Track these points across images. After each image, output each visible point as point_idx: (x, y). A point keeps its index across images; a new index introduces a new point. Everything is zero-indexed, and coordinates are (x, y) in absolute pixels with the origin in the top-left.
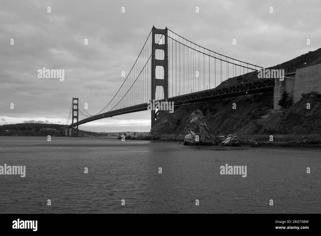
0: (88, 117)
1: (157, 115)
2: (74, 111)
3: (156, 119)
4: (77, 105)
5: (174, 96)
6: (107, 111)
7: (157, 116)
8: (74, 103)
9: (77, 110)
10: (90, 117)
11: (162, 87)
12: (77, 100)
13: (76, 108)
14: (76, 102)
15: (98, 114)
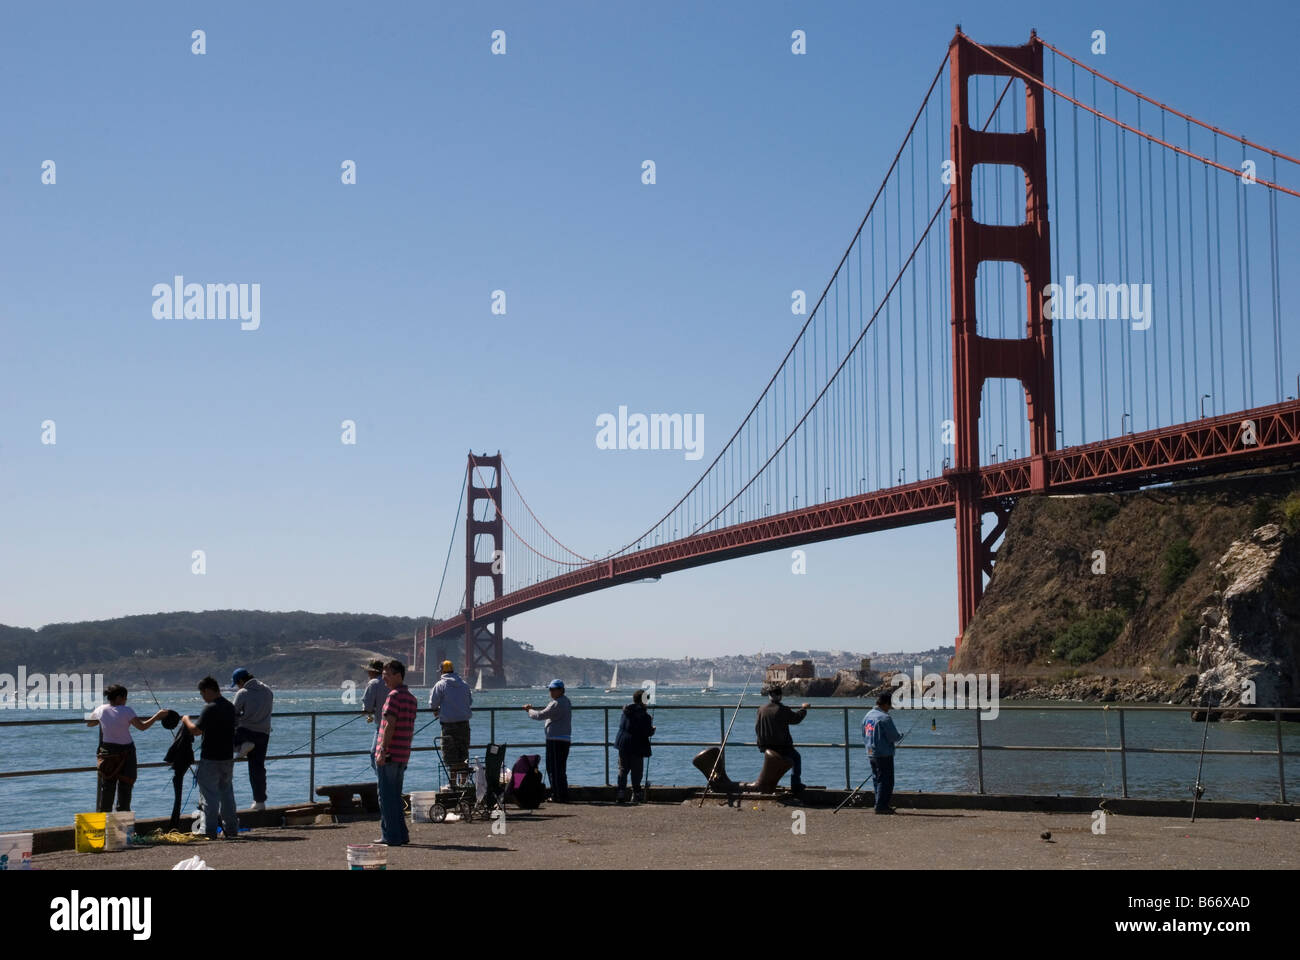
0: (564, 571)
1: (994, 548)
2: (477, 536)
3: (986, 579)
4: (496, 494)
5: (1094, 436)
6: (684, 533)
7: (994, 556)
8: (477, 484)
9: (495, 528)
10: (576, 568)
11: (1014, 385)
12: (493, 469)
13: (491, 517)
14: (485, 477)
15: (626, 553)
